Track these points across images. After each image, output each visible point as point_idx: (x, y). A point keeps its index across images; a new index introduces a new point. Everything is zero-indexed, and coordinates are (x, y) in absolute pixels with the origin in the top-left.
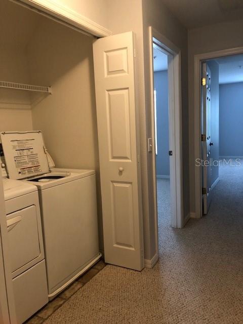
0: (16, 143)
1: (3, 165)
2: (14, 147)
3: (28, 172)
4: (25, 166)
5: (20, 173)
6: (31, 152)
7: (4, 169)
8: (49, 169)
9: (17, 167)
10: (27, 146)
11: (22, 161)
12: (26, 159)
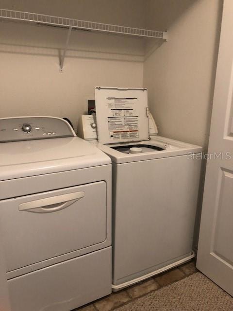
0: (112, 101)
1: (94, 125)
2: (110, 105)
3: (122, 136)
4: (120, 129)
5: (112, 136)
6: (130, 114)
7: (95, 130)
8: (149, 136)
9: (109, 129)
10: (126, 106)
11: (116, 123)
12: (123, 121)
